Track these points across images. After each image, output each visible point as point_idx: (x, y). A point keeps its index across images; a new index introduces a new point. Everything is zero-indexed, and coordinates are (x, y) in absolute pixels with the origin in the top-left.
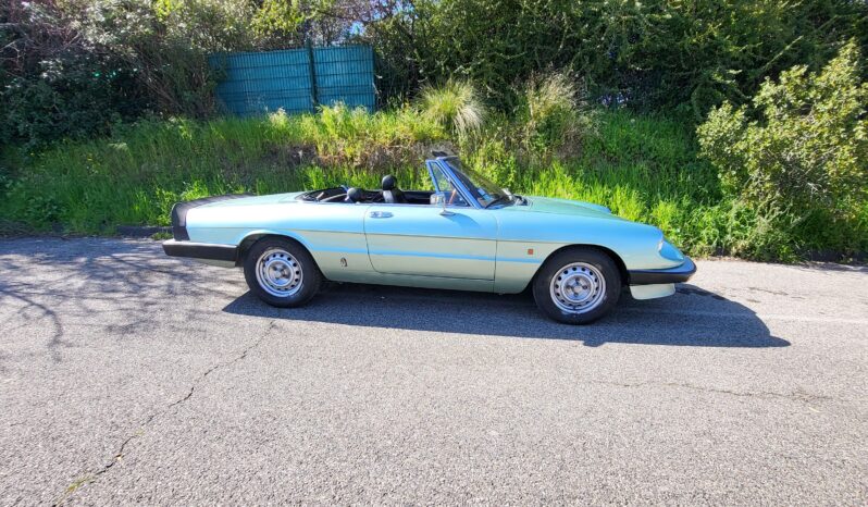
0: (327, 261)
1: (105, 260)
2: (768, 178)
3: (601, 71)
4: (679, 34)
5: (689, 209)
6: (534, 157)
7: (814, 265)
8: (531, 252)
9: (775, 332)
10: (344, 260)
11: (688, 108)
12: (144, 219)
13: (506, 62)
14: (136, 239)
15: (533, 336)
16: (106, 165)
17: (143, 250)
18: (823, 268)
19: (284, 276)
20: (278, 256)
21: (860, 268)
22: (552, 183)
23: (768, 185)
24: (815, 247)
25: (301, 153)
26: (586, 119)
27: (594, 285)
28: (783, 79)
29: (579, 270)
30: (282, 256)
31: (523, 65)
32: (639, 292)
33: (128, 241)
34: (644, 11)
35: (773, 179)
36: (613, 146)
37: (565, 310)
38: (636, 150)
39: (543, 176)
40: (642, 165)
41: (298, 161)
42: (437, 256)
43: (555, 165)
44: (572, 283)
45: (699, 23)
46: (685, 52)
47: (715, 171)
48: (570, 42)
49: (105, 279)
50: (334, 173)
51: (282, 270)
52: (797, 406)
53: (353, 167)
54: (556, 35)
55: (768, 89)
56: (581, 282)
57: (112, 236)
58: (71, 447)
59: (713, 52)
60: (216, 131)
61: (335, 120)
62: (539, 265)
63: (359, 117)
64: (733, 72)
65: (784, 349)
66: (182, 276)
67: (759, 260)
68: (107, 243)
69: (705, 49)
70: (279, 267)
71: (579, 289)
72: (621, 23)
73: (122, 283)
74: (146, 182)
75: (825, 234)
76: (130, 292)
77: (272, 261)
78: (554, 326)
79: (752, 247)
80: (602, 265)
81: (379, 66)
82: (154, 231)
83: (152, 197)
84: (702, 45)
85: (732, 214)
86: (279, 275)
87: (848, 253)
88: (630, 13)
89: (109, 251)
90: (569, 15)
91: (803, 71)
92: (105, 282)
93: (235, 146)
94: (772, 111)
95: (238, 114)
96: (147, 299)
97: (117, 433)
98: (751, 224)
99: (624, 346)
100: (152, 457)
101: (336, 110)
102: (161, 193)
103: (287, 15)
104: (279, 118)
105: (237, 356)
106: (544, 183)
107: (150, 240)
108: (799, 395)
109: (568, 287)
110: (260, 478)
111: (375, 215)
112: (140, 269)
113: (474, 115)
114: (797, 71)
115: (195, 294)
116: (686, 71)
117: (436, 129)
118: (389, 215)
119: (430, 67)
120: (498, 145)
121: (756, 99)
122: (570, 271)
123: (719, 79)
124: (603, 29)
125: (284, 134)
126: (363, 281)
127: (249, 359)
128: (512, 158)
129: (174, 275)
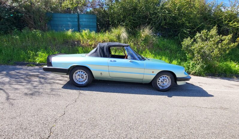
0: (96, 73)
1: (13, 72)
2: (199, 56)
3: (157, 27)
4: (175, 20)
5: (180, 63)
6: (141, 48)
7: (209, 77)
8: (153, 72)
9: (209, 93)
10: (101, 73)
11: (178, 38)
12: (24, 59)
13: (133, 22)
14: (21, 66)
15: (154, 95)
16: (10, 43)
17: (25, 70)
18: (211, 78)
19: (82, 78)
20: (80, 72)
21: (219, 78)
22: (146, 55)
23: (199, 57)
24: (209, 73)
25: (76, 43)
26: (154, 39)
27: (168, 81)
28: (202, 33)
29: (164, 77)
30: (82, 72)
31: (137, 24)
32: (179, 83)
33: (18, 67)
34: (168, 13)
35: (200, 56)
36: (161, 46)
37: (161, 88)
38: (166, 47)
39: (144, 52)
40: (168, 51)
41: (75, 45)
42: (127, 73)
43: (146, 50)
44: (163, 81)
45: (180, 17)
46: (176, 24)
47: (185, 53)
48: (149, 19)
49: (16, 78)
50: (86, 49)
51: (81, 76)
52: (222, 111)
53: (92, 47)
54: (146, 17)
55: (198, 35)
56: (165, 80)
57: (13, 65)
58: (32, 131)
59: (183, 25)
60: (48, 35)
61: (86, 34)
62: (155, 76)
63: (93, 34)
64: (188, 30)
65: (213, 97)
66: (43, 78)
67: (197, 76)
68: (11, 67)
69: (181, 24)
70: (80, 75)
71: (164, 82)
72: (162, 16)
73: (23, 80)
74: (25, 49)
75: (211, 70)
76: (28, 83)
77: (78, 73)
78: (158, 92)
79: (195, 73)
80: (170, 76)
81: (98, 20)
82: (27, 64)
83: (27, 53)
84: (181, 23)
85: (191, 64)
86: (80, 77)
87: (216, 74)
88: (164, 14)
89: (14, 69)
90: (149, 12)
91: (206, 31)
92: (16, 80)
93: (55, 40)
94: (199, 40)
95: (56, 30)
96: (34, 85)
97: (46, 126)
98: (195, 67)
99: (177, 97)
100: (62, 133)
101: (86, 31)
102: (30, 52)
103: (72, 4)
104: (69, 33)
105: (74, 102)
106: (144, 55)
107: (26, 67)
108: (221, 108)
109: (161, 82)
110: (99, 137)
111: (111, 61)
112: (27, 75)
113: (126, 36)
114: (205, 31)
115: (49, 83)
116: (176, 29)
117: (115, 39)
118: (115, 61)
119: (113, 22)
120: (132, 44)
121: (195, 37)
122: (162, 77)
123: (185, 31)
124: (158, 17)
125: (70, 37)
126: (106, 80)
127: (78, 102)
128: (136, 47)
129: (40, 77)
